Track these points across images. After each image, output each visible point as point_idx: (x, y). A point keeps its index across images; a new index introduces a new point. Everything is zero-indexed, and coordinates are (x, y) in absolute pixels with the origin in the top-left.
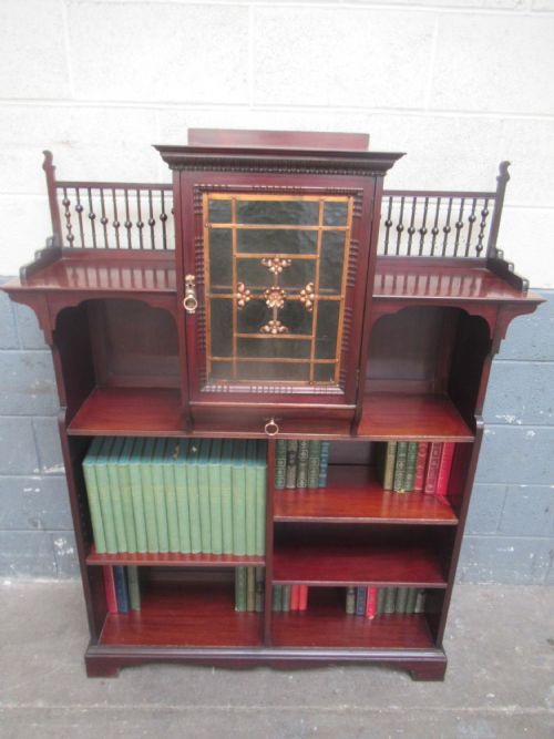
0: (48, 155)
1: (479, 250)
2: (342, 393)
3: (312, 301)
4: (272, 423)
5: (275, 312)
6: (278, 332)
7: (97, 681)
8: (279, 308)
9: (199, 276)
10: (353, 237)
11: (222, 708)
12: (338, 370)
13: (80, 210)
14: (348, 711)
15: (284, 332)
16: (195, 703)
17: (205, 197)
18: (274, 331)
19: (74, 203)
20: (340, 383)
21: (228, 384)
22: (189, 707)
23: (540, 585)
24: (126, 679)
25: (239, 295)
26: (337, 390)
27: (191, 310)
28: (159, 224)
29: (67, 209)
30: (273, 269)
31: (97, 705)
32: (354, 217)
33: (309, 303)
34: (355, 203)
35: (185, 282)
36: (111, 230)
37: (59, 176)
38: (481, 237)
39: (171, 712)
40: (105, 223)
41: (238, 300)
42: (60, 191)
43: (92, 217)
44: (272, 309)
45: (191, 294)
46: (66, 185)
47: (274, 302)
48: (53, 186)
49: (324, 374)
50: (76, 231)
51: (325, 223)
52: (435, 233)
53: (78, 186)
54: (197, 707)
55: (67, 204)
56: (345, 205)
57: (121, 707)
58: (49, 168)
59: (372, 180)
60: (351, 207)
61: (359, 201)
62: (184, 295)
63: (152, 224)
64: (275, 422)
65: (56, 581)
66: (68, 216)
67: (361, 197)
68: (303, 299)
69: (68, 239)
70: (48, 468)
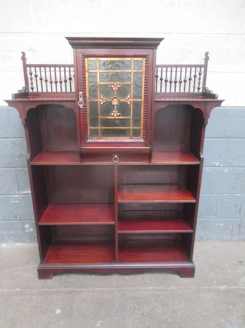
0: (23, 54)
1: (199, 89)
2: (144, 141)
3: (130, 102)
4: (116, 156)
5: (115, 107)
6: (117, 116)
7: (43, 281)
8: (117, 105)
9: (85, 92)
10: (145, 74)
11: (97, 289)
12: (142, 132)
13: (36, 76)
14: (153, 290)
15: (119, 116)
16: (86, 288)
17: (86, 59)
18: (115, 115)
19: (34, 74)
20: (143, 138)
21: (97, 139)
22: (83, 290)
23: (235, 241)
24: (56, 280)
25: (101, 100)
26: (142, 140)
27: (81, 106)
28: (68, 81)
29: (31, 76)
30: (114, 89)
31: (43, 289)
32: (145, 66)
33: (129, 103)
34: (146, 60)
35: (78, 95)
36: (49, 84)
37: (28, 62)
38: (199, 84)
39: (75, 291)
40: (46, 81)
41: (100, 102)
42: (28, 69)
43: (41, 79)
44: (114, 105)
45: (81, 99)
46: (31, 66)
47: (115, 102)
48: (25, 66)
49: (136, 133)
50: (34, 85)
51: (134, 69)
52: (180, 82)
53: (35, 66)
54: (87, 289)
55: (31, 74)
56: (142, 61)
57: (53, 290)
58: (24, 59)
59: (152, 50)
60: (144, 62)
62: (79, 100)
63: (66, 81)
64: (118, 156)
65: (25, 244)
66: (32, 79)
67: (148, 58)
68: (127, 101)
69: (31, 88)
70: (22, 191)
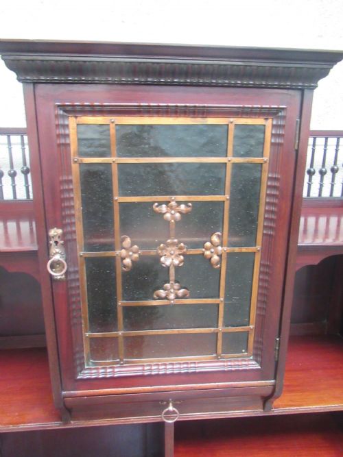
2: (260, 367)
3: (220, 256)
4: (171, 408)
5: (172, 271)
6: (177, 297)
8: (177, 268)
9: (69, 229)
10: (272, 170)
12: (251, 339)
15: (184, 297)
17: (72, 122)
18: (172, 296)
20: (256, 355)
21: (112, 365)
25: (123, 252)
26: (253, 365)
27: (58, 275)
30: (168, 216)
32: (272, 144)
33: (215, 258)
34: (273, 126)
35: (48, 238)
41: (123, 259)
44: (168, 268)
45: (57, 255)
47: (171, 260)
49: (235, 344)
51: (236, 154)
56: (262, 129)
59: (297, 94)
60: (269, 131)
61: (281, 122)
62: (48, 256)
64: (174, 406)
67: (284, 118)
68: (208, 253)
